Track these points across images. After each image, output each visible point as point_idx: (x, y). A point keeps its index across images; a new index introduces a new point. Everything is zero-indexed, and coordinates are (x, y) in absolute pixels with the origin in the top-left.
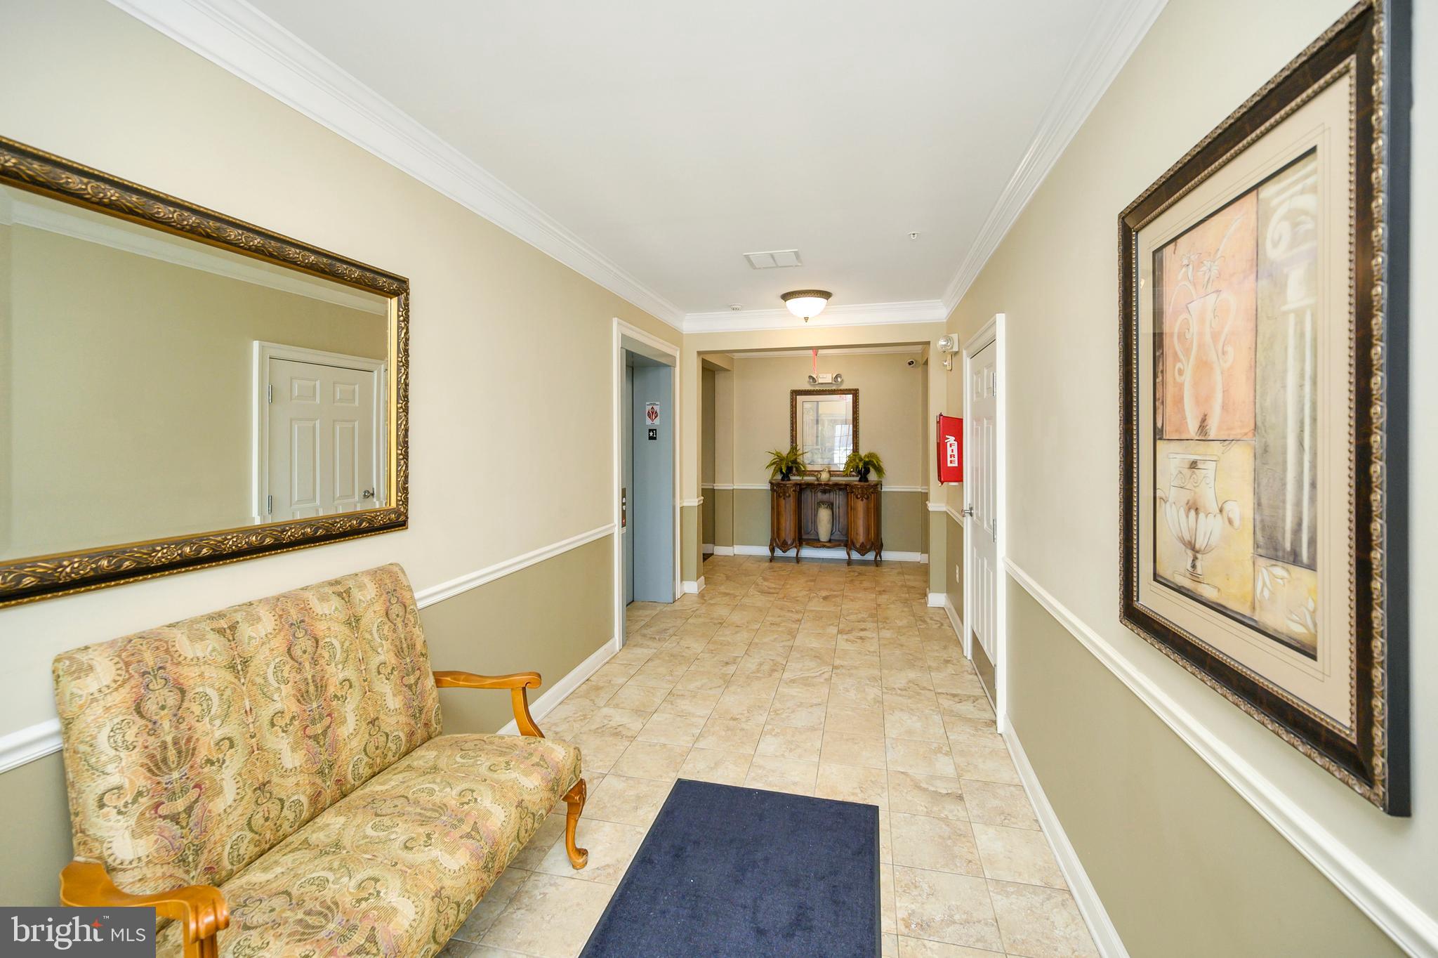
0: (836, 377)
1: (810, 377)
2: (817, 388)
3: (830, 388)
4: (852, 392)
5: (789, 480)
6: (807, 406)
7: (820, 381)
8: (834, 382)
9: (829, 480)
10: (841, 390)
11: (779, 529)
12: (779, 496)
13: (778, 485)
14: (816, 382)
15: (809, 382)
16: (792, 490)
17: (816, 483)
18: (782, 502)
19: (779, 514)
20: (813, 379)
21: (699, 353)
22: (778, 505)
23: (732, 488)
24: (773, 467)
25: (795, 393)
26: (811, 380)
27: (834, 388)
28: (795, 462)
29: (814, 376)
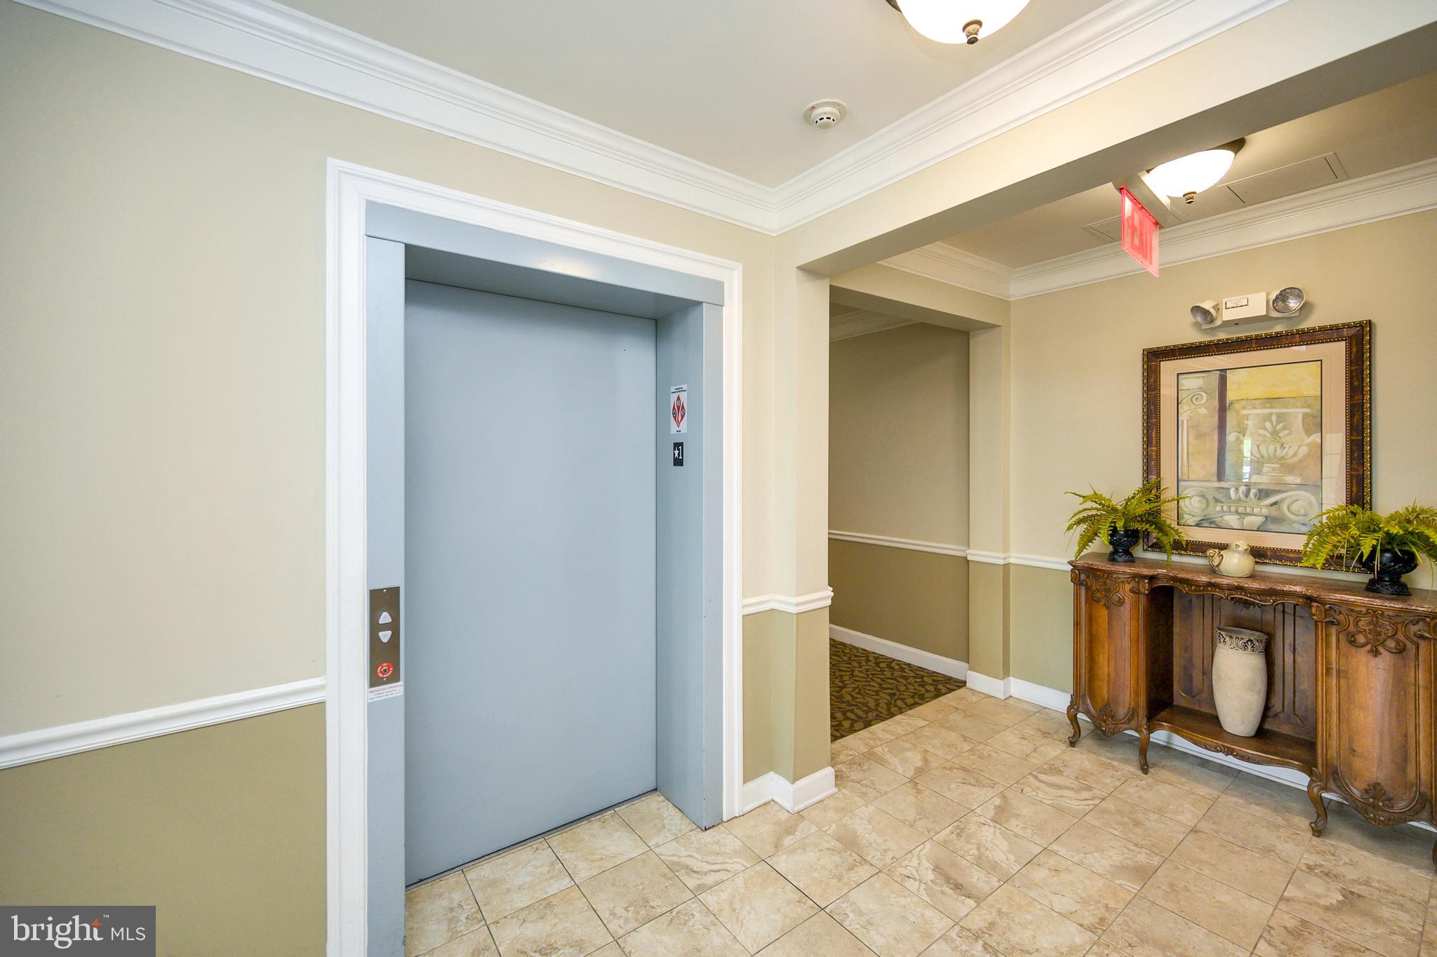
0: (1283, 296)
1: (1196, 309)
2: (1222, 336)
3: (1263, 332)
4: (1345, 332)
5: (1132, 560)
6: (1189, 383)
7: (1228, 315)
8: (1274, 314)
9: (1252, 576)
10: (1302, 333)
11: (1092, 676)
12: (1091, 600)
13: (1091, 571)
14: (1212, 321)
15: (1197, 325)
16: (1128, 587)
17: (1204, 579)
18: (1102, 614)
19: (1092, 640)
20: (1206, 313)
21: (811, 271)
22: (1091, 619)
23: (1001, 562)
24: (1083, 527)
25: (1154, 357)
26: (1199, 319)
27: (1279, 328)
28: (1153, 517)
29: (1207, 305)
